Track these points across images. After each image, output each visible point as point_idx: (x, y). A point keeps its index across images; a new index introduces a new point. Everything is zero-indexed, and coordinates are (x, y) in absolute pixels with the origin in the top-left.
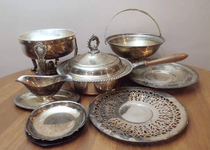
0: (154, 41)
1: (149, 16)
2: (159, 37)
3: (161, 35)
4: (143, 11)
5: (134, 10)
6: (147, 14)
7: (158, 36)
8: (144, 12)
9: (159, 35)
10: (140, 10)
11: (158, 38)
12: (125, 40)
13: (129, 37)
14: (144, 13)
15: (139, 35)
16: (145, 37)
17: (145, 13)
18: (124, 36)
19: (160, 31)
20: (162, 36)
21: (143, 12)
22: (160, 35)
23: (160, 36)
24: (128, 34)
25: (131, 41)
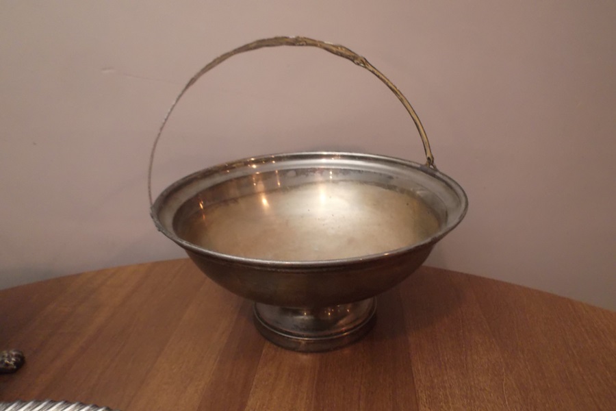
0: (402, 191)
1: (374, 72)
2: (425, 172)
3: (436, 163)
4: (342, 47)
5: (296, 42)
6: (364, 63)
7: (418, 169)
8: (348, 53)
9: (424, 161)
10: (328, 42)
11: (421, 178)
12: (260, 186)
13: (284, 173)
14: (347, 57)
15: (333, 161)
16: (359, 171)
17: (353, 58)
18: (256, 170)
19: (426, 146)
20: (438, 168)
21: (342, 55)
22: (430, 161)
23: (429, 168)
24: (279, 159)
25: (296, 187)
